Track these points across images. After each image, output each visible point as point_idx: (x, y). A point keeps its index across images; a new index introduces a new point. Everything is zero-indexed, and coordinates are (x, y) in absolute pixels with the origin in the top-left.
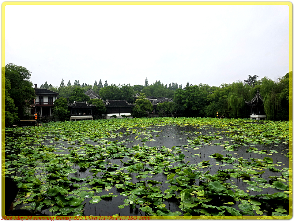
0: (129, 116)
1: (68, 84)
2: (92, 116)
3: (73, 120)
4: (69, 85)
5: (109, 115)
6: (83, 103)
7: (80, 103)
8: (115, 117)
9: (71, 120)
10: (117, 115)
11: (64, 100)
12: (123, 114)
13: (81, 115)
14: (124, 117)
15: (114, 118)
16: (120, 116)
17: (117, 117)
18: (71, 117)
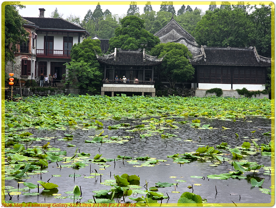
0: (258, 93)
1: (145, 9)
2: (153, 86)
3: (108, 94)
4: (148, 10)
5: (204, 86)
6: (135, 54)
7: (128, 54)
8: (219, 92)
9: (103, 93)
10: (225, 87)
11: (91, 46)
12: (240, 87)
13: (127, 83)
14: (243, 94)
15: (214, 95)
16: (232, 90)
17: (224, 93)
18: (104, 85)
